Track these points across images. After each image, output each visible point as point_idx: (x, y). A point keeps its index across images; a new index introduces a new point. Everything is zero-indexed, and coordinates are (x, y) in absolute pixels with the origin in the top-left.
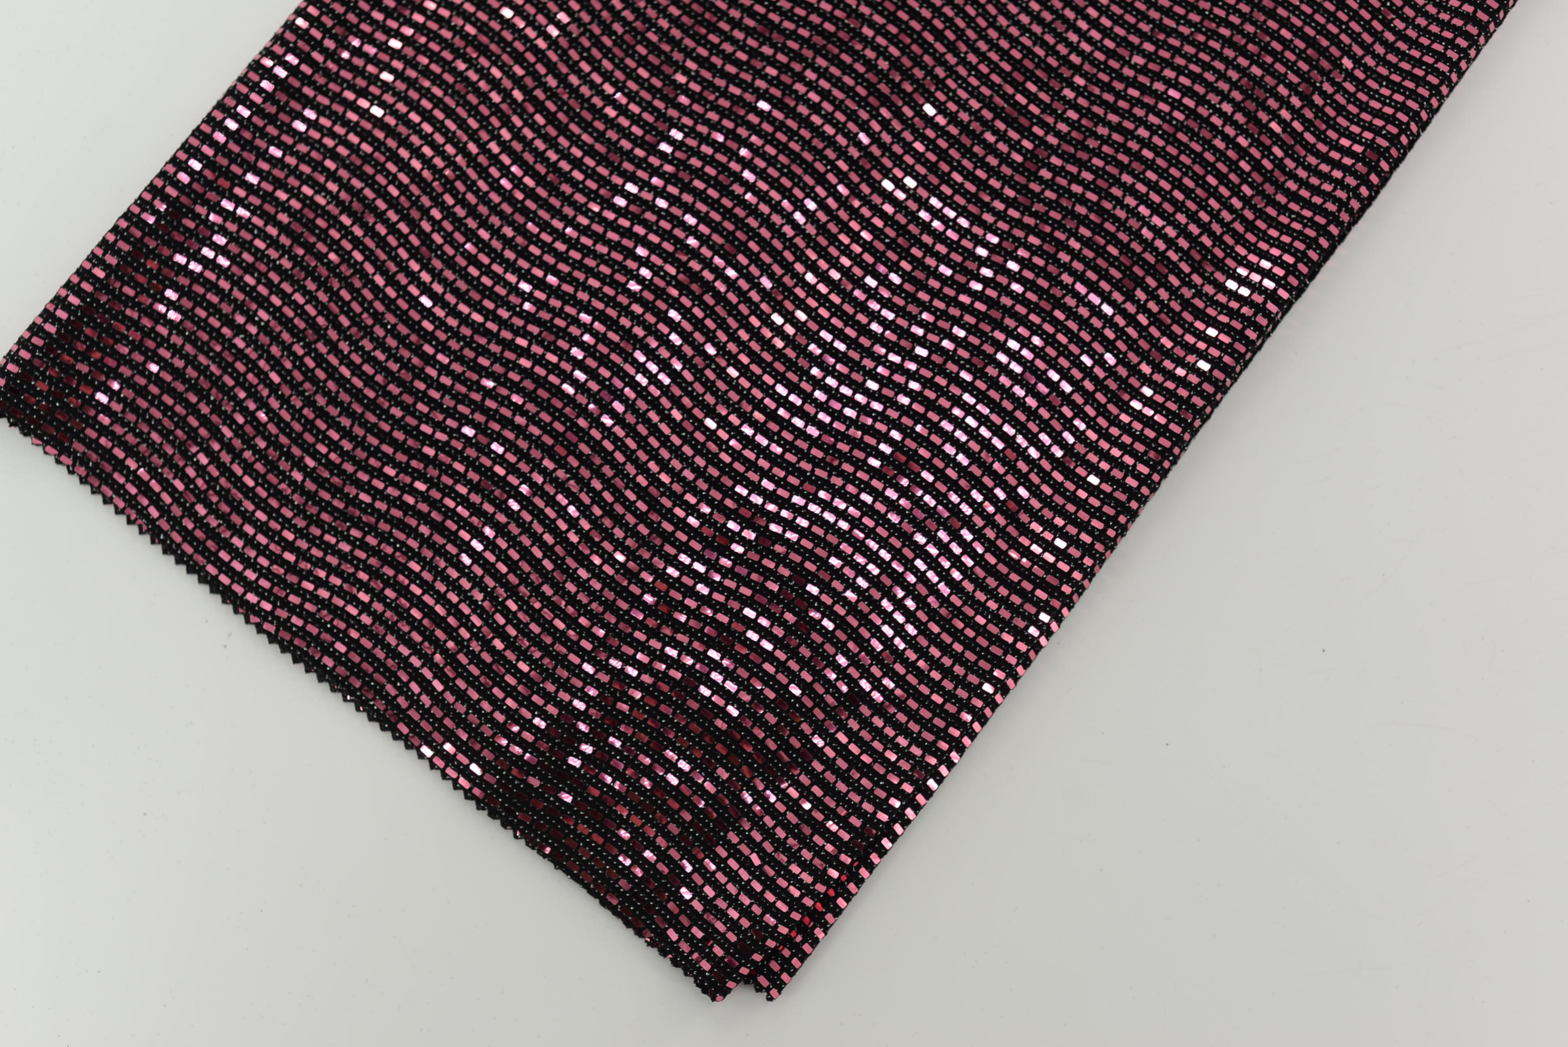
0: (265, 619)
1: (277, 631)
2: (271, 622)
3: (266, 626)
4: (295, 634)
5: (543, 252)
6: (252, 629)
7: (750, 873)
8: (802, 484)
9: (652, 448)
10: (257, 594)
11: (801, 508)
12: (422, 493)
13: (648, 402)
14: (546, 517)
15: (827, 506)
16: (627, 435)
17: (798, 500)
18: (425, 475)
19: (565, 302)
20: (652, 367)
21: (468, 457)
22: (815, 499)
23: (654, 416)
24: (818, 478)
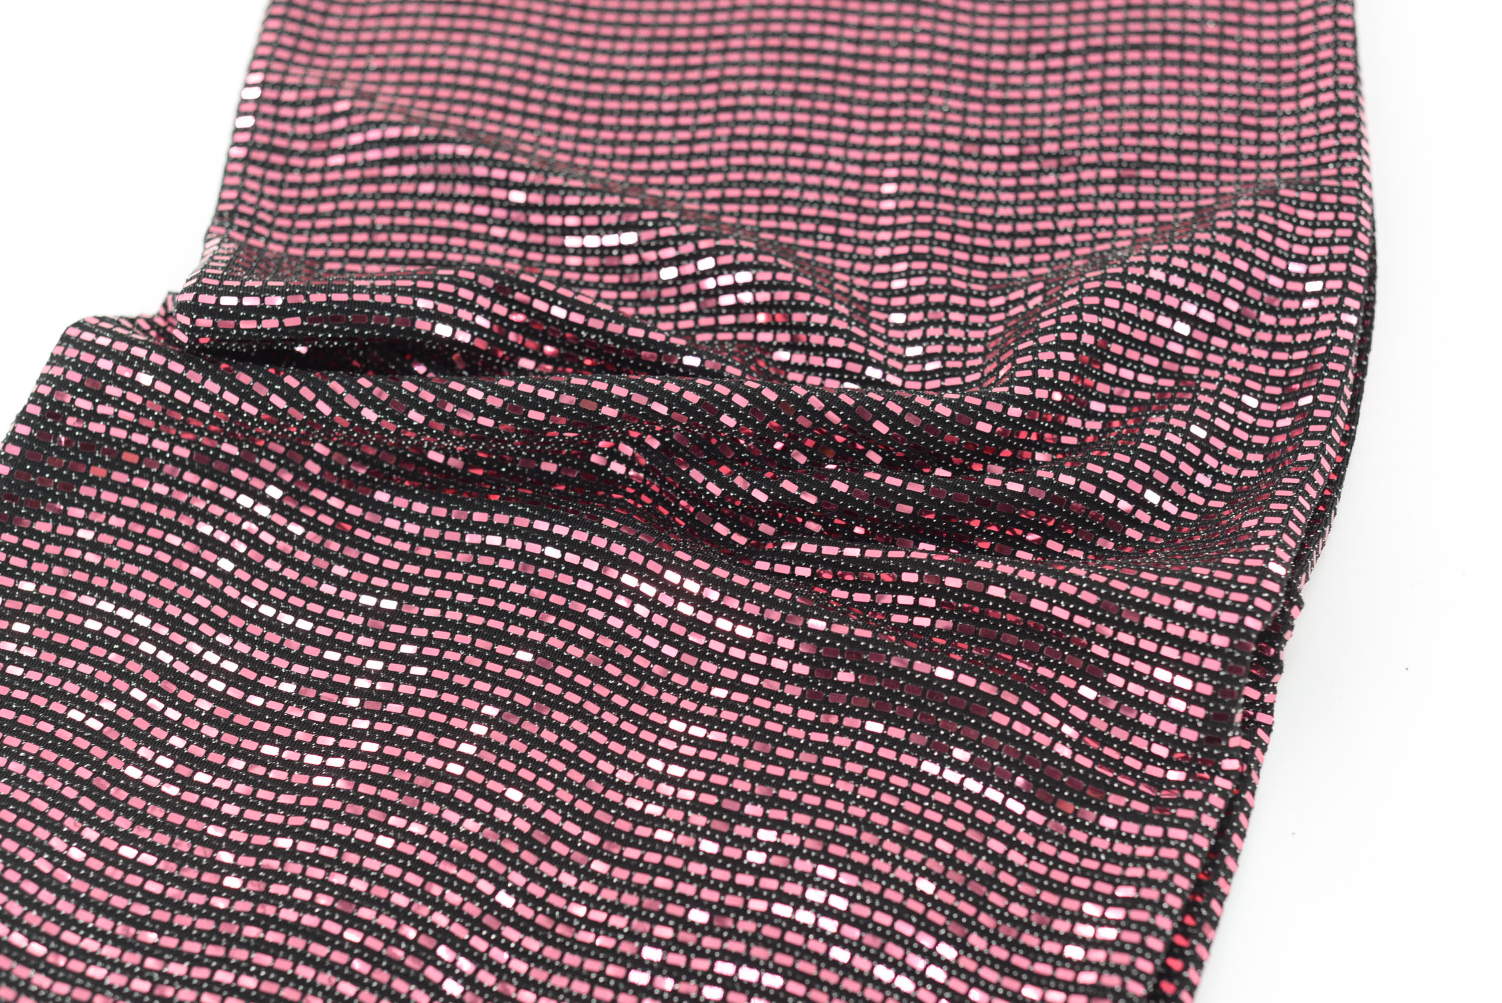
5: (391, 582)
8: (797, 754)
9: (587, 765)
11: (804, 783)
12: (283, 898)
13: (567, 712)
14: (462, 882)
15: (837, 774)
16: (550, 757)
17: (798, 775)
18: (283, 873)
19: (431, 628)
20: (564, 672)
21: (339, 836)
22: (820, 768)
23: (580, 727)
24: (817, 743)
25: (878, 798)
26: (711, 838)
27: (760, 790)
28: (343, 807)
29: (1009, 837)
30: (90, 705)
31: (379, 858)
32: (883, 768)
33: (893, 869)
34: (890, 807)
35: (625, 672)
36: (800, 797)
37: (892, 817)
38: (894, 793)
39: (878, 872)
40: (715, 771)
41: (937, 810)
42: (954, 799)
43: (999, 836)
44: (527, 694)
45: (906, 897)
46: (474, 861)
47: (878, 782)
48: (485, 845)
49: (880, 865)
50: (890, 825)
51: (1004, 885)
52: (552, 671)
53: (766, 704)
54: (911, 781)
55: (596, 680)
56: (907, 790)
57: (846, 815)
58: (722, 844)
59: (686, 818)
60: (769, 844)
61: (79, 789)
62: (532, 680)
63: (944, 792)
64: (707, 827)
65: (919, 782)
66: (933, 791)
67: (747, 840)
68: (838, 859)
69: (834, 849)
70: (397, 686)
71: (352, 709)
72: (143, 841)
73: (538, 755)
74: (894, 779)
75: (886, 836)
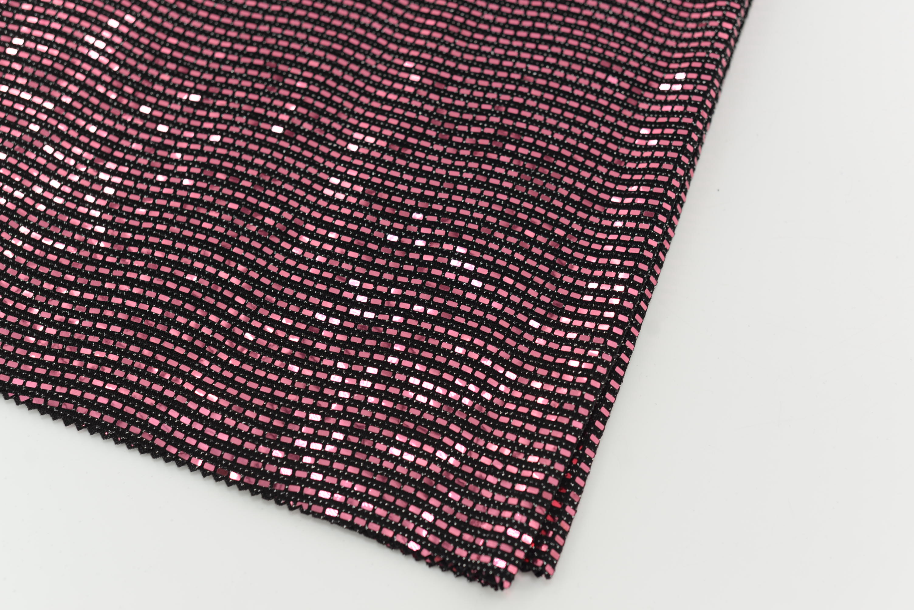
0: (33, 395)
1: (46, 402)
2: (39, 396)
3: (36, 401)
4: (62, 401)
5: (196, 84)
6: (24, 408)
7: (497, 476)
8: (442, 183)
9: (318, 192)
10: (21, 377)
11: (446, 200)
12: (141, 268)
13: (305, 162)
14: (247, 260)
15: (466, 194)
16: (296, 188)
17: (443, 196)
18: (141, 254)
19: (222, 113)
20: (301, 138)
21: (173, 234)
22: (455, 192)
23: (312, 170)
24: (453, 177)
25: (490, 207)
26: (394, 233)
27: (421, 204)
28: (175, 217)
29: (567, 227)
30: (20, 155)
31: (197, 246)
32: (492, 190)
33: (500, 248)
34: (497, 212)
35: (338, 138)
36: (444, 208)
37: (499, 218)
38: (499, 204)
39: (492, 250)
40: (394, 194)
41: (525, 213)
42: (535, 206)
43: (561, 227)
44: (280, 152)
45: (508, 264)
46: (254, 248)
47: (490, 198)
48: (260, 239)
49: (493, 246)
50: (497, 222)
51: (565, 254)
52: (294, 139)
53: (422, 155)
54: (509, 197)
55: (321, 143)
56: (507, 202)
57: (472, 217)
58: (400, 237)
59: (378, 221)
60: (427, 235)
61: (17, 204)
62: (283, 144)
63: (528, 202)
64: (391, 227)
65: (514, 196)
66: (522, 201)
67: (415, 233)
68: (468, 242)
69: (465, 237)
70: (202, 147)
71: (176, 160)
72: (56, 234)
73: (288, 187)
74: (499, 196)
75: (495, 229)
